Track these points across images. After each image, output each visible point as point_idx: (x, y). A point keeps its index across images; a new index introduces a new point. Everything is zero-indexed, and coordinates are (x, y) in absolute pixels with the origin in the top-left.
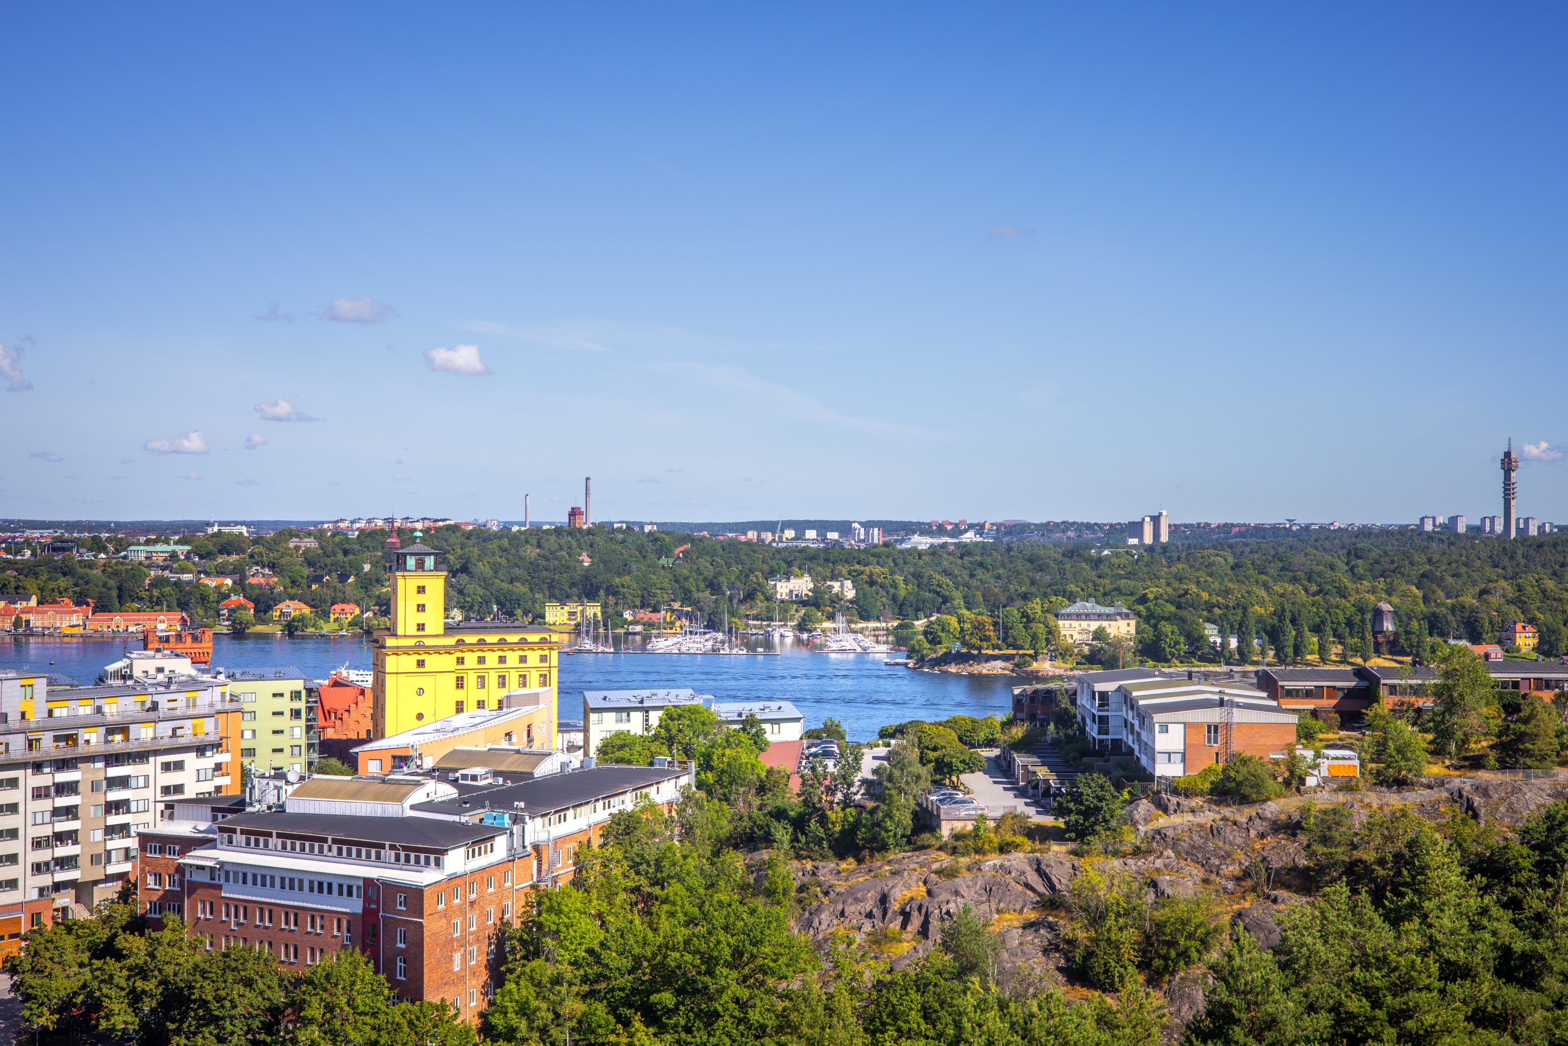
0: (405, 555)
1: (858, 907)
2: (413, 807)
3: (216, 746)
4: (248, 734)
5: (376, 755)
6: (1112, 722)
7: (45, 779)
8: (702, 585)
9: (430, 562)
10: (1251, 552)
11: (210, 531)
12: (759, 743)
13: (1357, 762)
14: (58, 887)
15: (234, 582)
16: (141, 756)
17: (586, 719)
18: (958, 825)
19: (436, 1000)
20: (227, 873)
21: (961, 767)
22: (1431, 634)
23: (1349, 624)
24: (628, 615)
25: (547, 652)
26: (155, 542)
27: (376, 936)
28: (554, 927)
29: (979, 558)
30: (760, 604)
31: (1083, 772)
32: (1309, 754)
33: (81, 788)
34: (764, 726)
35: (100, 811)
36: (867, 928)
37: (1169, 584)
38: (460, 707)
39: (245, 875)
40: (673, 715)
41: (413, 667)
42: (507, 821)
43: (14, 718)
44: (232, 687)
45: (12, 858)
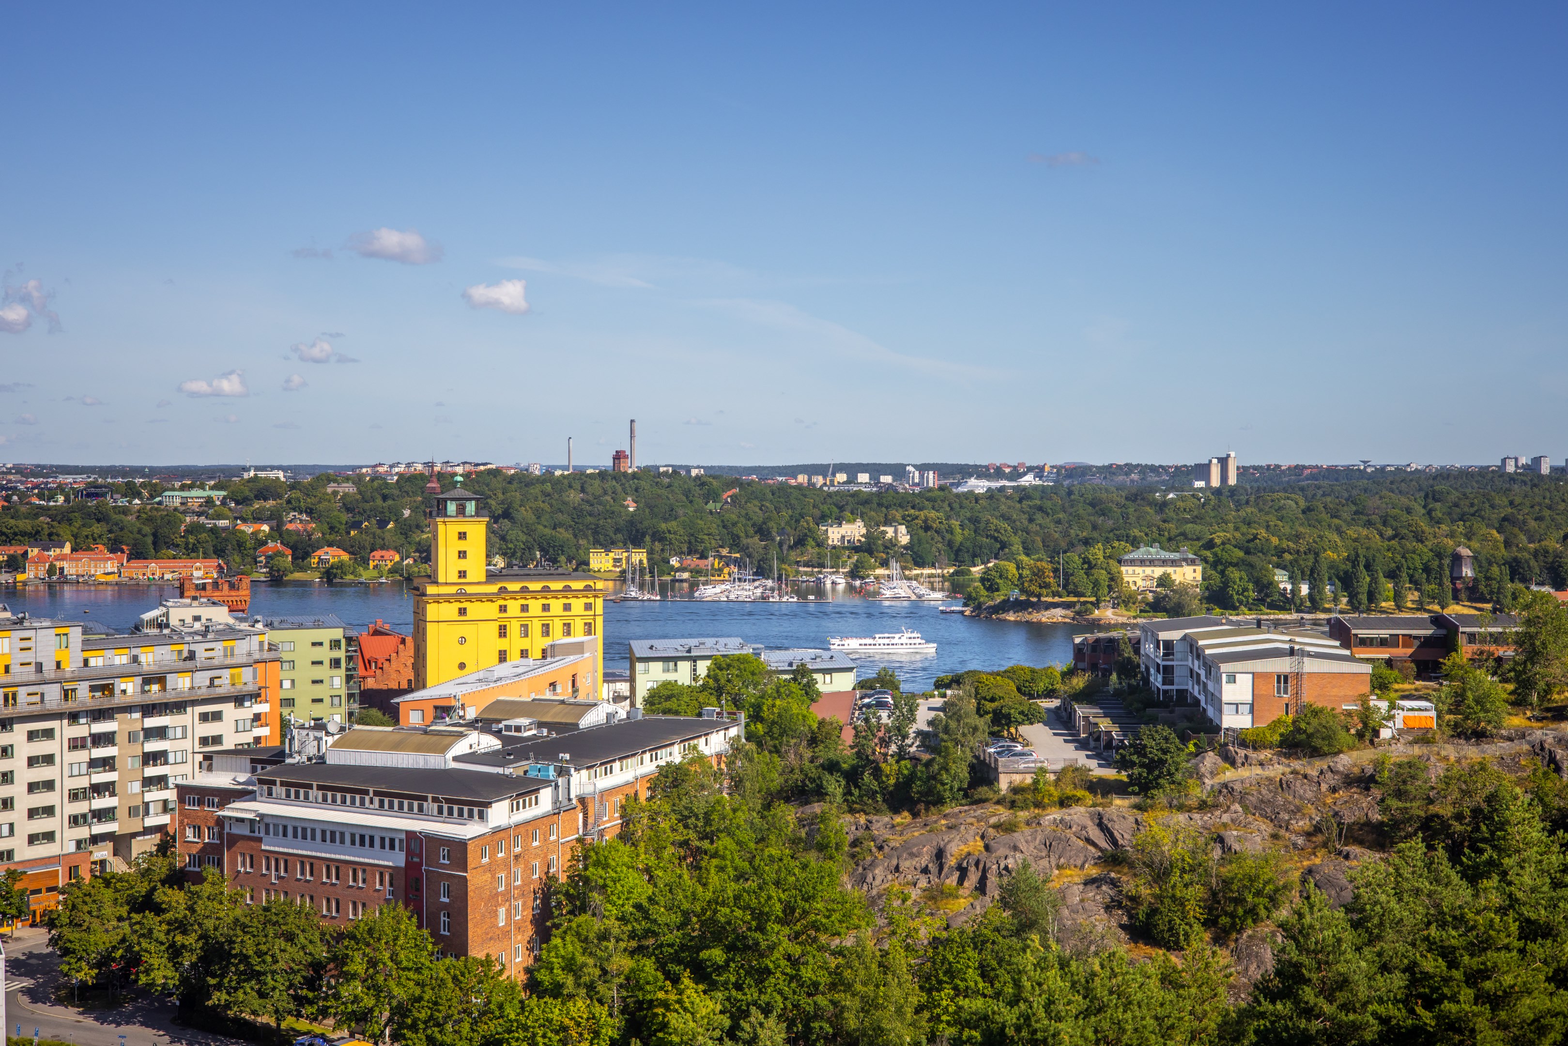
0: (445, 500)
1: (914, 862)
2: (456, 759)
3: (255, 696)
4: (287, 684)
5: (418, 705)
6: (1177, 672)
7: (81, 730)
8: (751, 531)
9: (471, 507)
10: (1324, 495)
11: (246, 476)
12: (810, 693)
13: (1433, 714)
14: (95, 839)
15: (271, 529)
16: (178, 707)
17: (632, 669)
18: (1017, 779)
19: (481, 956)
20: (267, 826)
21: (1020, 718)
22: (1512, 580)
23: (1427, 569)
24: (674, 562)
25: (591, 600)
26: (190, 487)
27: (419, 890)
28: (601, 882)
29: (1038, 502)
30: (811, 551)
31: (1147, 723)
32: (1384, 705)
33: (118, 738)
34: (815, 676)
35: (138, 763)
36: (923, 883)
37: (1237, 529)
38: (503, 657)
39: (285, 828)
40: (721, 665)
41: (455, 616)
42: (552, 773)
43: (49, 667)
44: (271, 636)
45: (49, 811)
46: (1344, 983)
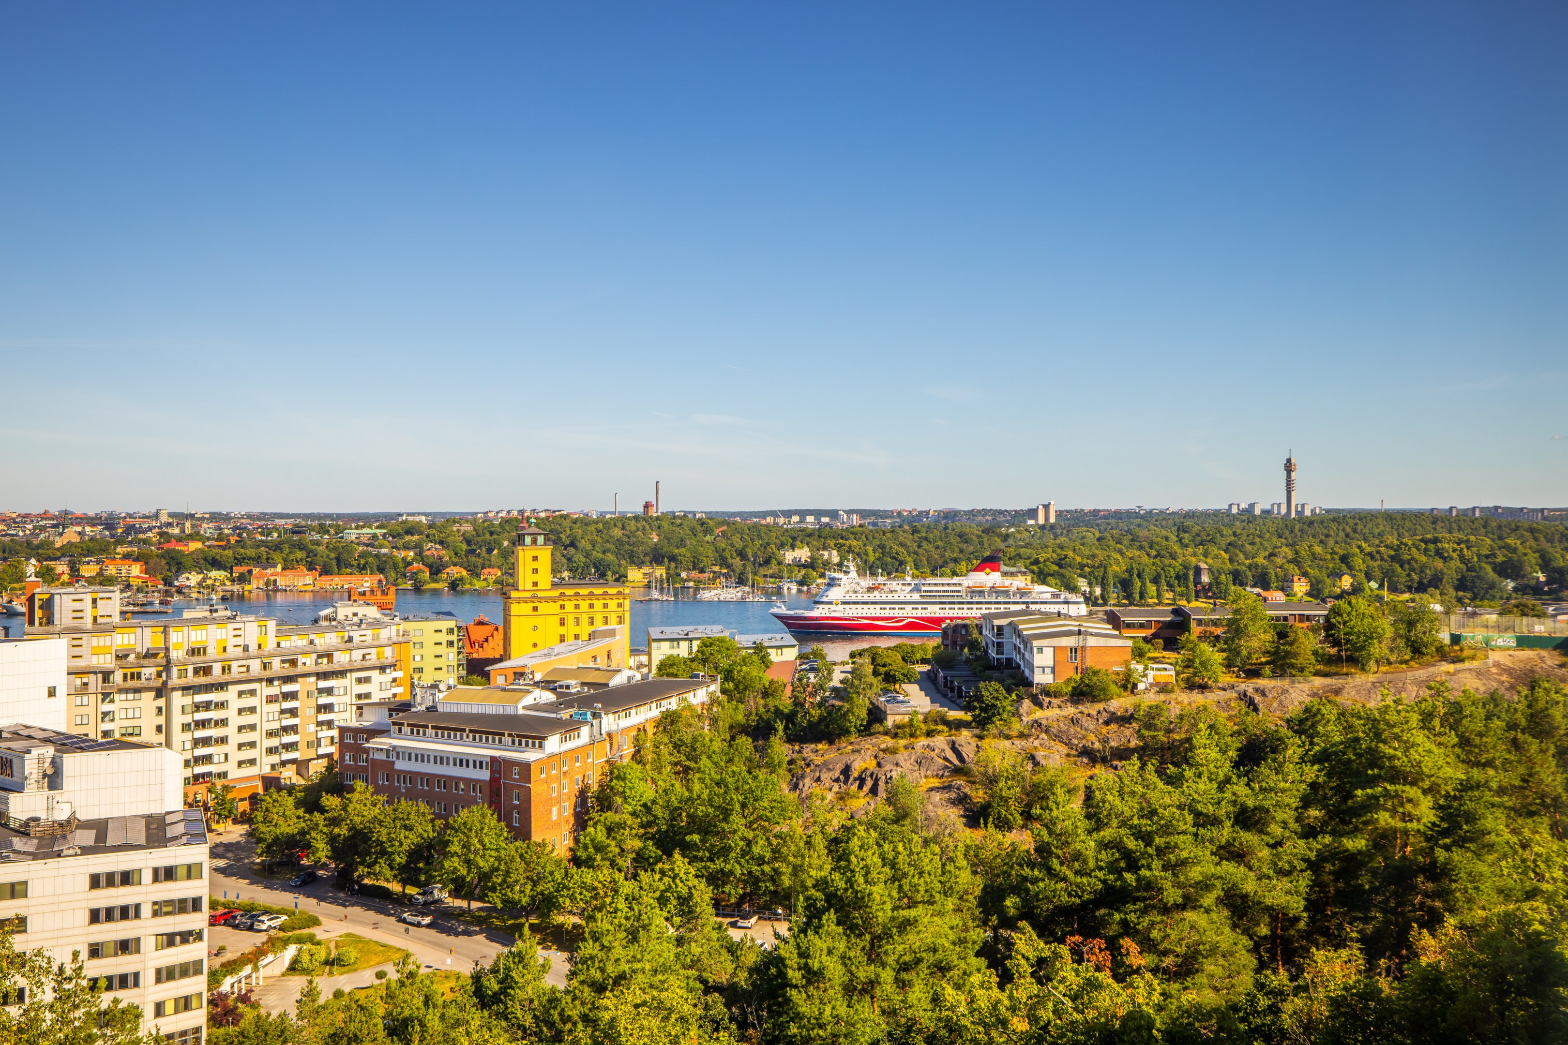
0: (524, 535)
1: (830, 774)
2: (524, 708)
3: (393, 666)
4: (418, 658)
5: (503, 672)
6: (1006, 647)
7: (274, 690)
8: (735, 555)
9: (541, 539)
10: (1112, 528)
11: (400, 519)
12: (765, 662)
13: (1173, 673)
14: (284, 763)
15: (416, 554)
16: (342, 673)
17: (649, 645)
18: (899, 719)
19: (539, 840)
20: (398, 753)
21: (902, 677)
22: (1234, 584)
23: (1178, 577)
24: (684, 575)
25: (621, 601)
26: (362, 527)
27: (498, 795)
28: (621, 789)
29: (924, 535)
30: (773, 568)
31: (984, 681)
32: (1140, 667)
33: (300, 695)
34: (769, 651)
35: (313, 711)
36: (836, 788)
37: (1054, 551)
38: (562, 639)
39: (410, 754)
40: (707, 644)
41: (531, 612)
42: (589, 716)
43: (253, 648)
44: (404, 626)
45: (252, 745)
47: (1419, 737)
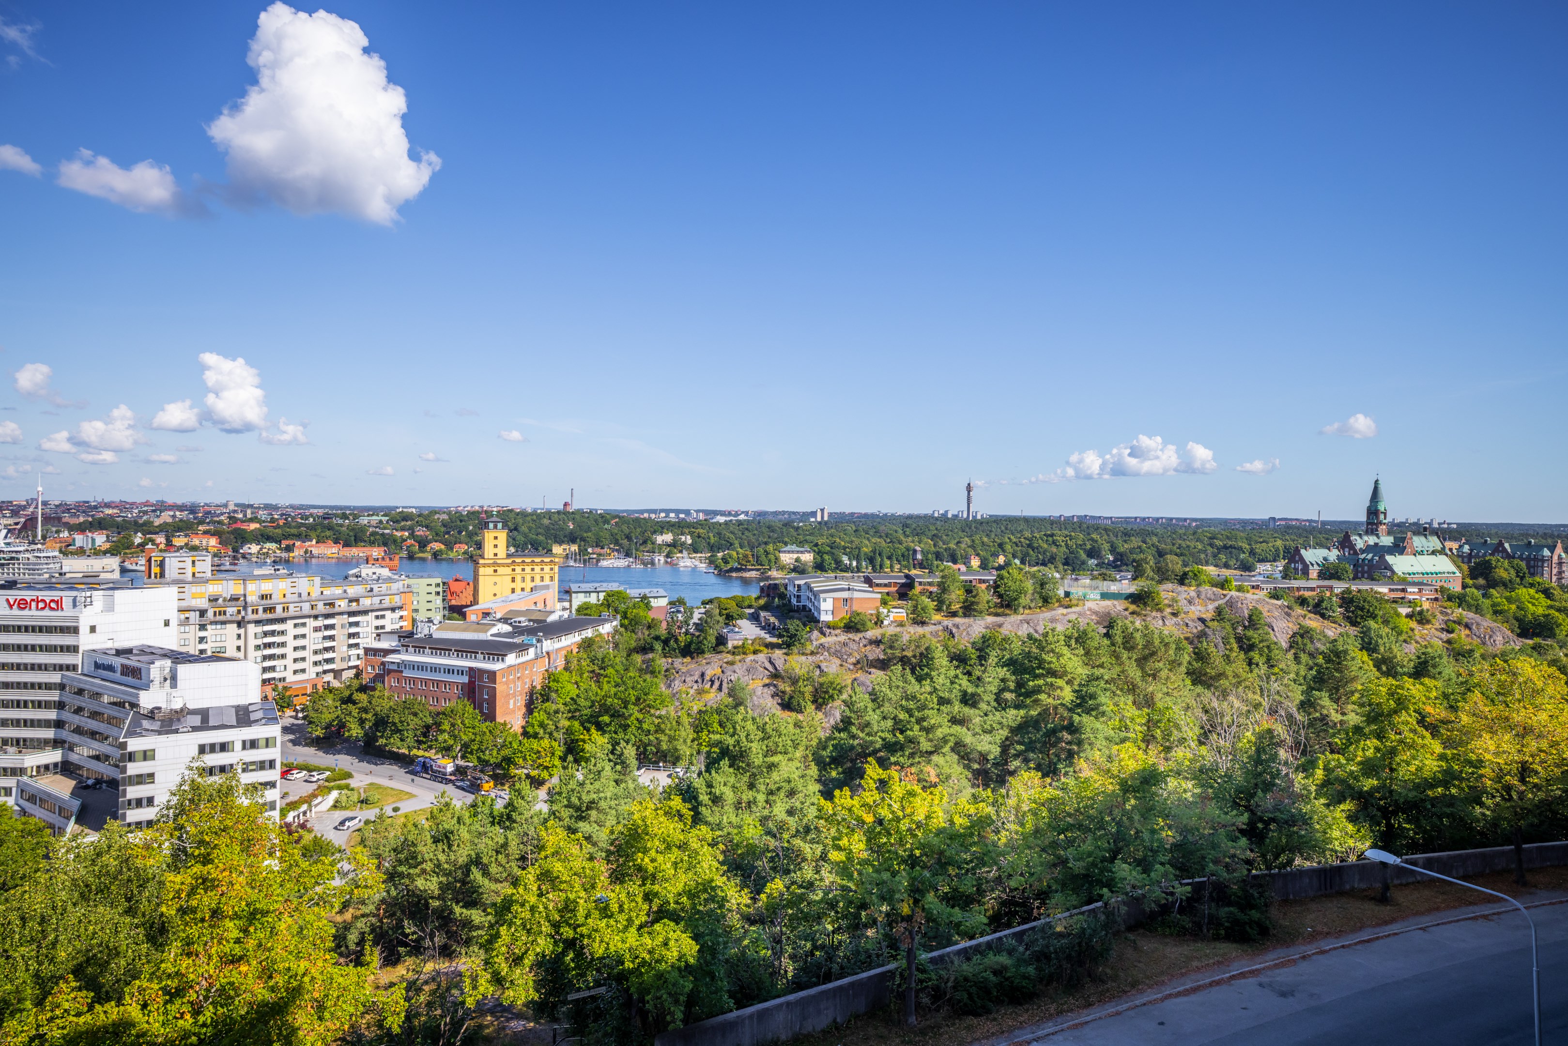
0: (488, 522)
1: (692, 678)
2: (491, 635)
3: (401, 608)
4: (415, 603)
6: (802, 598)
8: (624, 537)
9: (500, 525)
10: (862, 525)
11: (398, 511)
12: (648, 606)
13: (905, 614)
14: (325, 672)
15: (409, 534)
16: (365, 612)
17: (571, 596)
18: (736, 643)
19: (502, 721)
20: (405, 665)
21: (737, 617)
22: (936, 560)
23: (903, 556)
24: (590, 550)
25: (553, 566)
26: (372, 515)
27: (474, 693)
28: (555, 688)
29: (746, 526)
30: (649, 546)
31: (790, 619)
32: (885, 611)
33: (336, 627)
34: (650, 599)
35: (345, 637)
36: (695, 687)
37: (827, 538)
38: (513, 591)
39: (413, 666)
40: (609, 595)
41: (492, 573)
42: (534, 642)
43: (304, 596)
44: (408, 581)
45: (303, 659)
46: (868, 724)
47: (1065, 650)
